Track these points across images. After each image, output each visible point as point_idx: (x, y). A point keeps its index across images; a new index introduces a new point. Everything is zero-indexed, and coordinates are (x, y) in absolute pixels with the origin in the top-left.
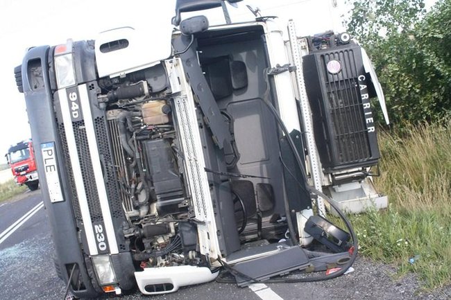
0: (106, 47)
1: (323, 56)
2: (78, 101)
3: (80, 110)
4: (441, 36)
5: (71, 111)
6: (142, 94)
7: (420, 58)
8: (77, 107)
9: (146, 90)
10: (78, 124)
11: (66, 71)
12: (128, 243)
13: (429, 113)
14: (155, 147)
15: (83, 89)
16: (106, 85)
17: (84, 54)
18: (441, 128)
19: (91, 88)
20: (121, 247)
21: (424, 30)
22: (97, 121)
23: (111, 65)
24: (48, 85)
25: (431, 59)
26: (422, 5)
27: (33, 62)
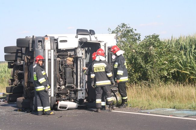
0: (61, 41)
1: (111, 54)
2: (51, 54)
3: (51, 56)
4: (144, 52)
5: (48, 56)
6: (68, 55)
7: (136, 59)
8: (50, 55)
9: (69, 55)
10: (49, 60)
11: (48, 45)
12: (56, 94)
13: (136, 80)
14: (68, 70)
15: (52, 51)
16: (58, 51)
17: (55, 41)
18: (140, 87)
19: (54, 51)
20: (54, 95)
21: (139, 49)
22: (55, 60)
23: (62, 46)
24: (44, 48)
25: (140, 60)
26: (139, 38)
27: (39, 41)
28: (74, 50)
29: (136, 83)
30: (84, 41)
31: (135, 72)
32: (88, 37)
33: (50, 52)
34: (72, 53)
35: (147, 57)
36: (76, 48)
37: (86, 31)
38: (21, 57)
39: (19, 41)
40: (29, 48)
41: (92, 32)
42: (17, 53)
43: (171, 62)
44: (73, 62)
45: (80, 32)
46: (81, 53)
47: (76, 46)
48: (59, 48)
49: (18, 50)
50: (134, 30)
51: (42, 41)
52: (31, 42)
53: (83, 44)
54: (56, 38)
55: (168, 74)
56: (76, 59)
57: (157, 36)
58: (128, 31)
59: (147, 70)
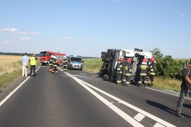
0: (127, 53)
1: (149, 62)
4: (164, 63)
7: (159, 65)
11: (121, 53)
15: (123, 56)
16: (125, 57)
17: (124, 52)
18: (159, 78)
21: (161, 61)
23: (127, 55)
24: (119, 55)
25: (161, 66)
26: (162, 56)
27: (118, 51)
28: (132, 58)
29: (158, 76)
30: (138, 54)
31: (158, 71)
32: (139, 52)
33: (121, 57)
34: (131, 59)
35: (165, 65)
36: (133, 57)
37: (139, 50)
38: (108, 57)
39: (109, 50)
40: (112, 54)
41: (141, 51)
42: (107, 55)
43: (176, 69)
44: (131, 62)
45: (136, 50)
46: (135, 59)
47: (134, 56)
48: (126, 56)
49: (107, 54)
50: (160, 53)
51: (119, 51)
52: (114, 51)
53: (137, 55)
54: (125, 51)
55: (174, 75)
56: (133, 62)
57: (171, 56)
58: (158, 52)
59: (164, 71)
